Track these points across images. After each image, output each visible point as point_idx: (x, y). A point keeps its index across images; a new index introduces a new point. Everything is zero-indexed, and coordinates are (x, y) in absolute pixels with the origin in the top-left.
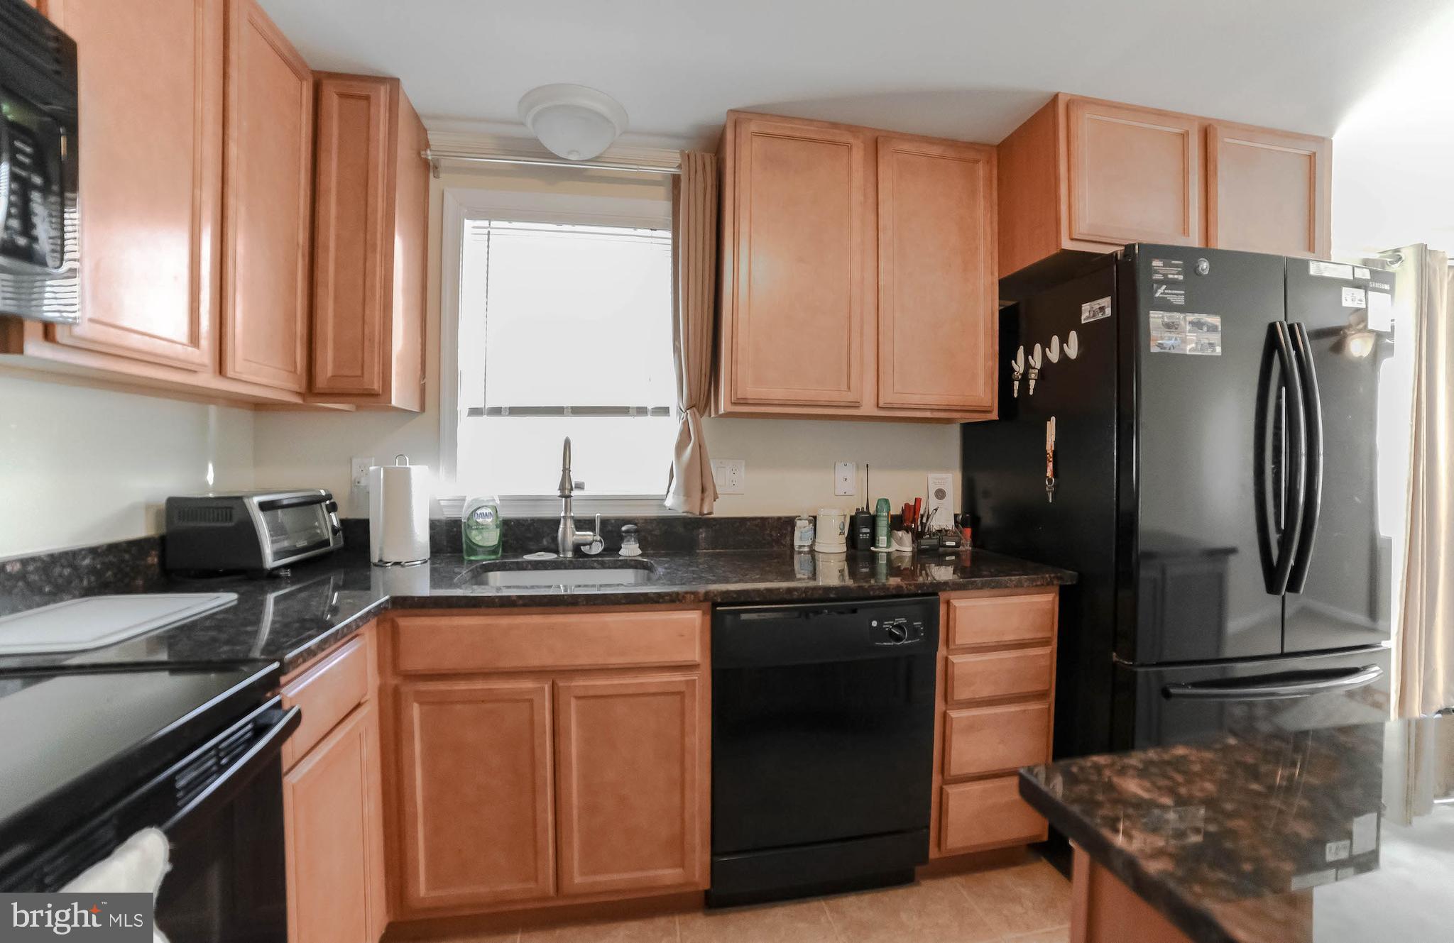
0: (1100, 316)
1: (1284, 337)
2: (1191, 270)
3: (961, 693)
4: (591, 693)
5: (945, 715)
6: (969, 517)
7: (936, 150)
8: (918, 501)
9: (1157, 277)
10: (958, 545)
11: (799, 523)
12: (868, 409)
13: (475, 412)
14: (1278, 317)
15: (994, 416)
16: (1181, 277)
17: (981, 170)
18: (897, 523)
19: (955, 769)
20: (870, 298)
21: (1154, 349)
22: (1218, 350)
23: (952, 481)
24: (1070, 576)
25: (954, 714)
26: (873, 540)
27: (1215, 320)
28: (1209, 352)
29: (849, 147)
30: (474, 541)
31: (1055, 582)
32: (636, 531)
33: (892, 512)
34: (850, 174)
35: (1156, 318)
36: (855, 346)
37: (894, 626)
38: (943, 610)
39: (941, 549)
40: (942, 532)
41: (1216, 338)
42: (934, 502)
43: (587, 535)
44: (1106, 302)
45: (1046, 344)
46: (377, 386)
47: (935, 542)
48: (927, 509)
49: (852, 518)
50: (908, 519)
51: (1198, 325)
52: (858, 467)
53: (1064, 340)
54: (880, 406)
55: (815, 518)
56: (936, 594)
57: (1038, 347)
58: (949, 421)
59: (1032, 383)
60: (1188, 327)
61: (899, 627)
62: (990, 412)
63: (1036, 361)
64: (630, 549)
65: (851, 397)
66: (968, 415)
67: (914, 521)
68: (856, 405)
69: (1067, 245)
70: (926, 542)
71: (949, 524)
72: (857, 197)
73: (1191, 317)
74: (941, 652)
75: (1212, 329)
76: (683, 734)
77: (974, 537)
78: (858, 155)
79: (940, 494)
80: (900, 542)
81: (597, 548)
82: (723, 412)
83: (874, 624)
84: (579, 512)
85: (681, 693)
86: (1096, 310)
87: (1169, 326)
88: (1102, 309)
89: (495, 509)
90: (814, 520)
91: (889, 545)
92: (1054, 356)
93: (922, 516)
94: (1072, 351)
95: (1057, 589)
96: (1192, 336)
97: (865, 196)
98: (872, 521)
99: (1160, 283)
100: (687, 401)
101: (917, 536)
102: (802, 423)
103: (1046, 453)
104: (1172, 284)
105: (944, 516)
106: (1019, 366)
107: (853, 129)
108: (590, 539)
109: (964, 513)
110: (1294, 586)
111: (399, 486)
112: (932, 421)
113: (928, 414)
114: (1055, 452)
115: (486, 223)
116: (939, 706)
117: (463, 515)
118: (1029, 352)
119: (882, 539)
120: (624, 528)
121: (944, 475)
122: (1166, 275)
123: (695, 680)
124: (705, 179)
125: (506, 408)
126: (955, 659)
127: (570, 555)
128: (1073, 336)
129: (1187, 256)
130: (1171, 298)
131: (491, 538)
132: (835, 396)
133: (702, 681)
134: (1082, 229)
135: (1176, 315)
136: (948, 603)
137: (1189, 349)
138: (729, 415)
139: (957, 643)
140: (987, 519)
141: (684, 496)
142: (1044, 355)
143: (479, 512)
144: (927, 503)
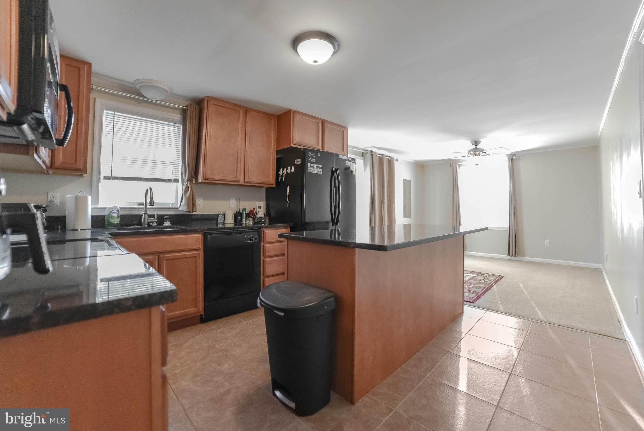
0: (298, 163)
1: (334, 170)
2: (316, 155)
3: (267, 254)
4: (171, 258)
5: (264, 260)
6: (268, 213)
7: (262, 115)
8: (254, 209)
9: (310, 156)
10: (265, 221)
11: (219, 216)
12: (241, 183)
13: (105, 178)
14: (333, 167)
15: (274, 186)
16: (314, 156)
17: (273, 122)
18: (248, 216)
19: (267, 274)
20: (243, 153)
21: (309, 172)
22: (322, 172)
23: (263, 204)
24: (292, 225)
25: (266, 260)
26: (241, 220)
27: (321, 166)
28: (320, 173)
29: (239, 111)
30: (111, 222)
31: (289, 226)
32: (169, 218)
33: (247, 213)
34: (239, 119)
35: (309, 165)
36: (239, 166)
37: (251, 237)
38: (262, 233)
39: (260, 222)
40: (260, 218)
41: (321, 170)
42: (258, 210)
43: (153, 220)
44: (300, 160)
45: (287, 169)
46: (82, 167)
47: (259, 220)
48: (256, 212)
49: (235, 214)
50: (251, 214)
51: (318, 167)
52: (236, 199)
53: (291, 168)
54: (245, 182)
55: (225, 214)
56: (261, 229)
57: (285, 169)
58: (262, 187)
59: (284, 178)
60: (316, 167)
61: (252, 237)
62: (273, 185)
63: (285, 173)
64: (167, 224)
65: (237, 179)
66: (268, 185)
67: (253, 215)
68: (238, 181)
69: (292, 145)
70: (256, 220)
71: (263, 216)
72: (241, 126)
73: (316, 165)
74: (262, 244)
75: (320, 168)
76: (196, 268)
77: (269, 219)
78: (241, 115)
79: (260, 207)
80: (249, 221)
81: (155, 224)
82: (201, 181)
83: (246, 236)
84: (150, 212)
85: (196, 257)
86: (298, 161)
87: (312, 167)
88: (299, 161)
89: (118, 211)
90: (224, 215)
91: (246, 222)
92: (289, 171)
93: (255, 214)
94: (293, 171)
95: (289, 228)
96: (316, 169)
97: (243, 125)
98: (241, 215)
99: (310, 157)
100: (188, 178)
101: (254, 219)
102: (220, 186)
103: (287, 195)
104: (312, 158)
105: (261, 213)
106: (281, 173)
107: (241, 107)
108: (154, 220)
109: (266, 213)
110: (337, 224)
111: (80, 202)
112: (257, 187)
113: (257, 185)
114: (289, 195)
115: (113, 113)
116: (262, 258)
117: (106, 213)
118: (283, 170)
119: (244, 220)
120: (165, 217)
121: (261, 202)
122: (311, 156)
123: (199, 253)
124: (196, 112)
125: (120, 177)
126: (266, 245)
127: (146, 226)
128: (293, 167)
129: (315, 151)
130: (313, 161)
131: (117, 221)
132: (233, 179)
133: (201, 253)
134: (295, 142)
135: (313, 164)
136: (264, 231)
137: (316, 172)
138: (202, 183)
139: (266, 241)
140: (273, 214)
141: (187, 206)
142: (286, 171)
143: (113, 212)
144: (256, 210)
